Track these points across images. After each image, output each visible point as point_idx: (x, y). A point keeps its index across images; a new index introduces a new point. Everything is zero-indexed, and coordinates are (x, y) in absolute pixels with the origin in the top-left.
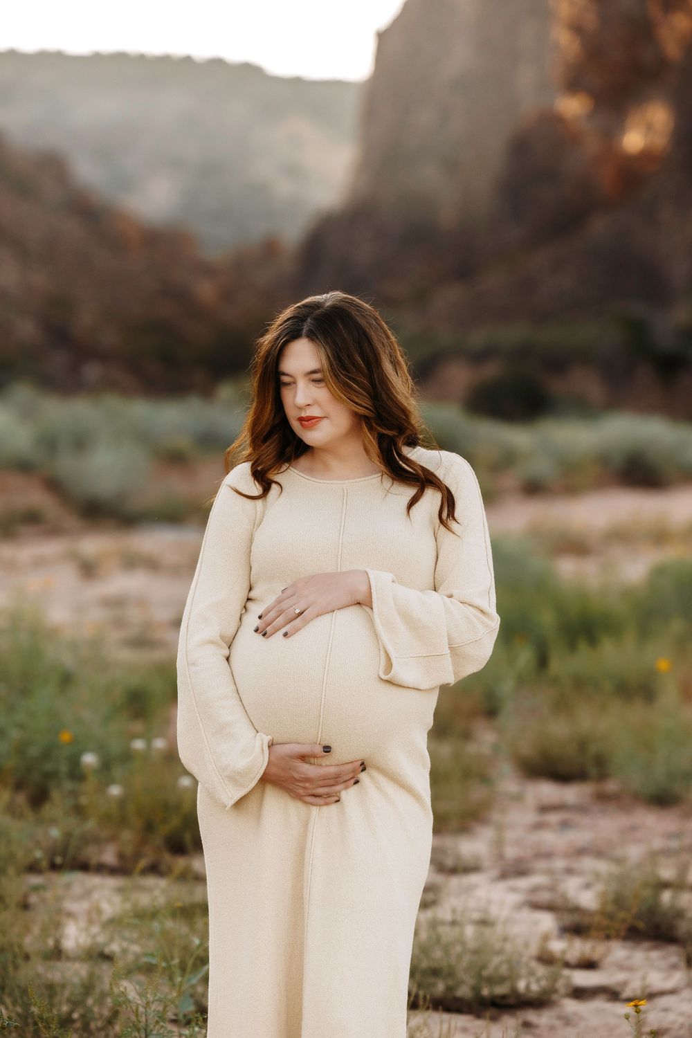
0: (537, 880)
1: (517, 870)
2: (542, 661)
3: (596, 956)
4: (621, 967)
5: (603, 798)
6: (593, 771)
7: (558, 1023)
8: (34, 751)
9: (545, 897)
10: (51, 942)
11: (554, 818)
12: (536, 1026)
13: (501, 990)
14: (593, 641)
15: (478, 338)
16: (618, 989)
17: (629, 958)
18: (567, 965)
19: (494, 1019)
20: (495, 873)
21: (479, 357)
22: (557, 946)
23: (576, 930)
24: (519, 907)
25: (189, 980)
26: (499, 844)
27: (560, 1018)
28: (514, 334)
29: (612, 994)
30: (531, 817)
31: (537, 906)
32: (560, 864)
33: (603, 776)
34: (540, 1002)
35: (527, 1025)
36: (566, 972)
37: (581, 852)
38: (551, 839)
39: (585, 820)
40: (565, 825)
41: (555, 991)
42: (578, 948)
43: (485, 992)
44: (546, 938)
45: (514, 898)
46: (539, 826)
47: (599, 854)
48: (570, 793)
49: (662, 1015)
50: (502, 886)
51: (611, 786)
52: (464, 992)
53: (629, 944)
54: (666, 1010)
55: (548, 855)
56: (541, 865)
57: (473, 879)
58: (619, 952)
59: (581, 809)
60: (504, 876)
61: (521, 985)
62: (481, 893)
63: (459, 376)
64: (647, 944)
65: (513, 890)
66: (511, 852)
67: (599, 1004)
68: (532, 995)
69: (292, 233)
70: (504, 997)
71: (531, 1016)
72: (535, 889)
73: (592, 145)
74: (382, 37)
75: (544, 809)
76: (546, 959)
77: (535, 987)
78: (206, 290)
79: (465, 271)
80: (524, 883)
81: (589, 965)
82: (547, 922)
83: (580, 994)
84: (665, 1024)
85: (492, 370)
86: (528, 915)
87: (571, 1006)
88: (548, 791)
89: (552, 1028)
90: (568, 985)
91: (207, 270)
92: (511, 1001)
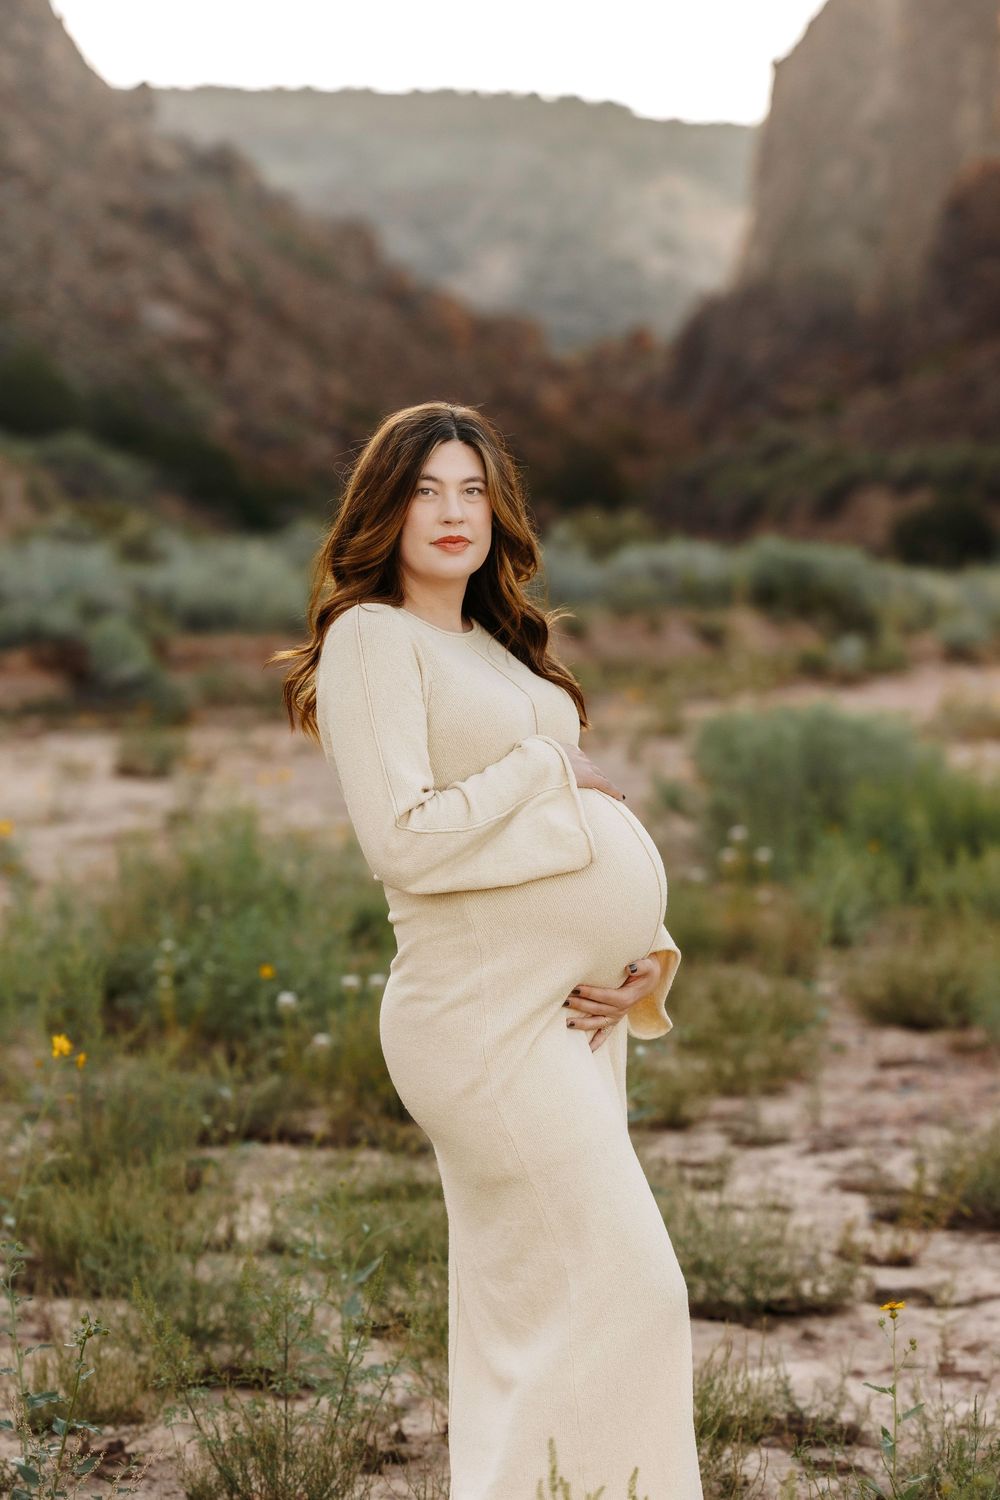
0: (856, 1154)
1: (837, 1141)
2: (910, 876)
3: (909, 1251)
4: (942, 1264)
5: (962, 1051)
6: (951, 1017)
7: (848, 1334)
8: (234, 990)
9: (863, 1175)
10: (221, 1230)
11: (893, 1075)
12: (820, 1339)
13: (782, 1293)
14: (976, 851)
15: (903, 459)
16: (932, 1292)
17: (956, 1253)
18: (872, 1261)
19: (770, 1329)
20: (805, 1145)
21: (904, 485)
22: (864, 1236)
23: (888, 1217)
24: (827, 1189)
25: (356, 1277)
26: (815, 1109)
27: (852, 1328)
28: (951, 453)
29: (925, 1298)
30: (868, 1074)
31: (848, 1188)
32: (889, 1133)
33: (964, 1024)
34: (828, 1309)
35: (808, 1337)
36: (866, 1270)
37: (920, 1119)
38: (888, 1103)
39: (935, 1079)
40: (906, 1084)
41: (850, 1294)
42: (886, 1241)
43: (760, 1295)
44: (850, 1227)
45: (824, 1177)
46: (874, 1086)
47: (942, 1120)
48: (919, 1045)
49: (984, 1325)
50: (811, 1160)
51: (976, 1036)
52: (733, 1295)
53: (959, 1235)
54: (991, 1319)
55: (877, 1123)
56: (866, 1135)
57: (776, 1152)
58: (942, 1244)
59: (932, 1064)
60: (815, 1150)
61: (806, 1288)
62: (783, 1171)
63: (879, 509)
64: (982, 1236)
65: (824, 1166)
66: (829, 1119)
67: (905, 1310)
68: (823, 1300)
69: (666, 324)
70: (783, 1302)
71: (816, 1326)
72: (851, 1167)
74: (779, 67)
75: (885, 1065)
76: (845, 1253)
77: (824, 1289)
78: (553, 398)
79: (886, 375)
80: (838, 1158)
81: (902, 1261)
82: (858, 1207)
83: (881, 1297)
84: (986, 1337)
85: (921, 500)
86: (837, 1198)
87: (870, 1313)
88: (895, 1041)
89: (841, 1341)
90: (871, 1285)
91: (556, 372)
92: (792, 1307)
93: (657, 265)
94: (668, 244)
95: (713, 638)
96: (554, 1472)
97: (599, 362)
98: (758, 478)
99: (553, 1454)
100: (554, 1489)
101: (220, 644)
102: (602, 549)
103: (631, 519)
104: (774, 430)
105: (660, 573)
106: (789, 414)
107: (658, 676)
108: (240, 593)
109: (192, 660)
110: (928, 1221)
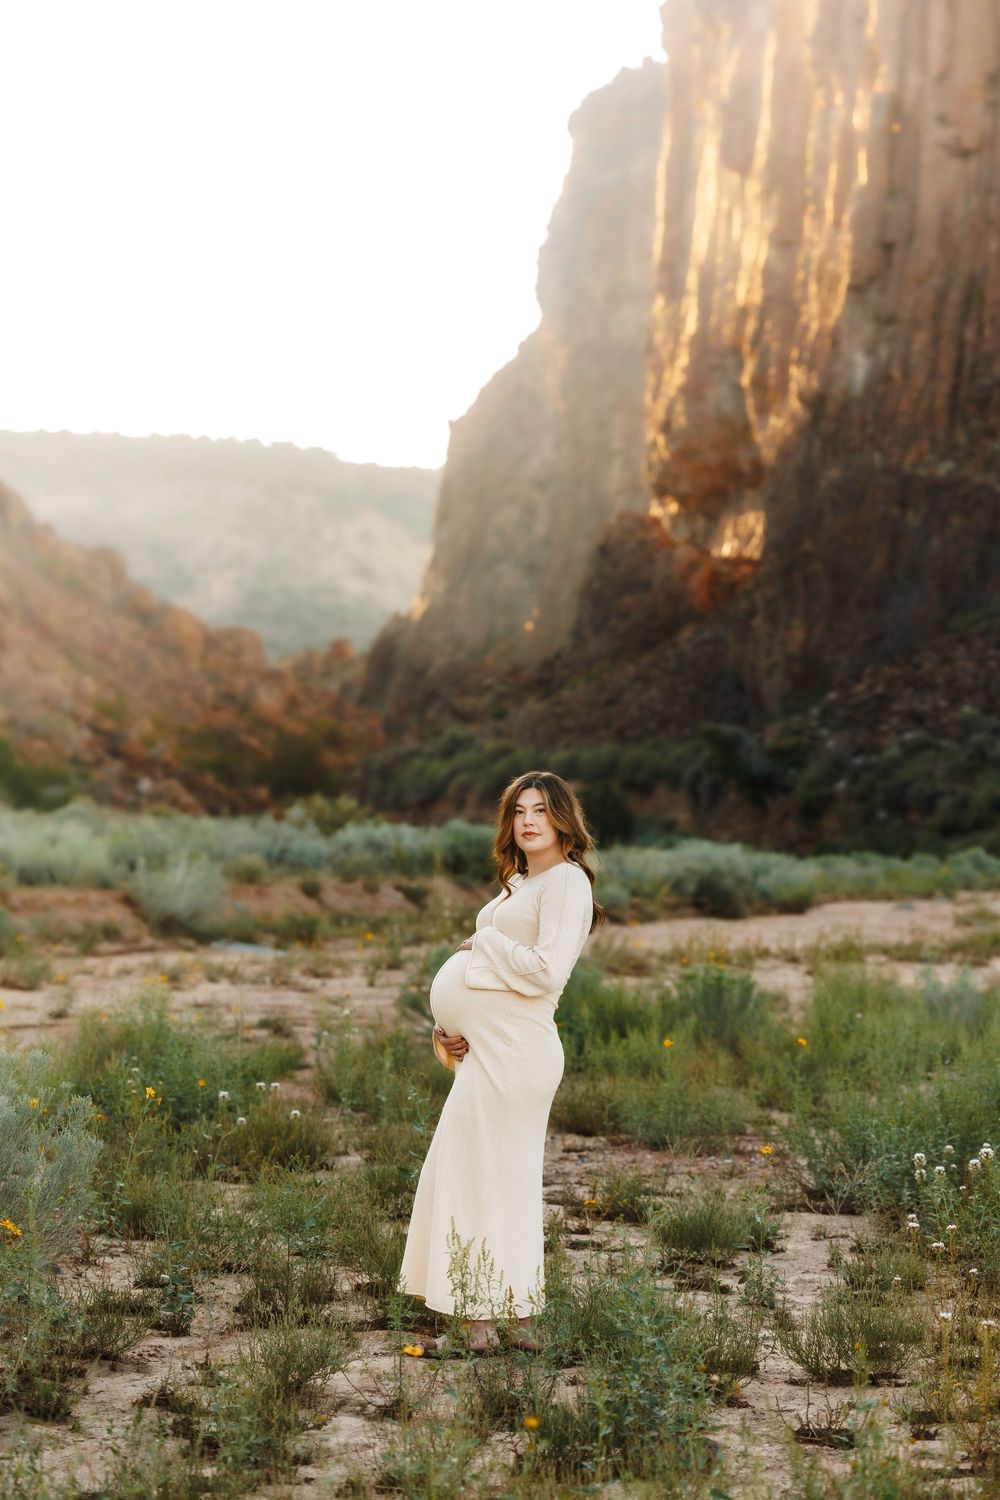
3: (588, 1227)
4: (607, 1234)
5: (615, 1144)
6: (610, 1129)
9: (563, 1197)
11: (574, 1156)
14: (623, 1034)
16: (601, 1244)
17: (613, 1229)
18: (568, 1231)
23: (577, 1214)
29: (598, 1247)
30: (559, 1155)
31: (552, 1202)
32: (574, 1179)
33: (616, 1132)
37: (591, 1173)
38: (572, 1167)
39: (600, 1156)
40: (582, 1159)
42: (573, 1224)
44: (555, 1217)
46: (563, 1160)
48: (591, 1142)
51: (623, 1138)
58: (606, 1226)
59: (598, 1150)
64: (628, 1224)
67: (588, 1251)
69: (361, 641)
73: (683, 553)
74: (455, 426)
75: (568, 1150)
78: (269, 700)
81: (584, 1231)
82: (561, 1210)
83: (575, 1246)
88: (574, 1139)
91: (272, 677)
93: (354, 588)
94: (365, 573)
95: (415, 897)
96: (454, 1231)
97: (304, 669)
98: (439, 769)
99: (453, 1223)
100: (453, 1239)
101: (47, 894)
102: (330, 826)
103: (347, 802)
104: (454, 730)
105: (374, 846)
106: (465, 717)
107: (377, 926)
108: (60, 855)
109: (28, 906)
110: (597, 1214)
